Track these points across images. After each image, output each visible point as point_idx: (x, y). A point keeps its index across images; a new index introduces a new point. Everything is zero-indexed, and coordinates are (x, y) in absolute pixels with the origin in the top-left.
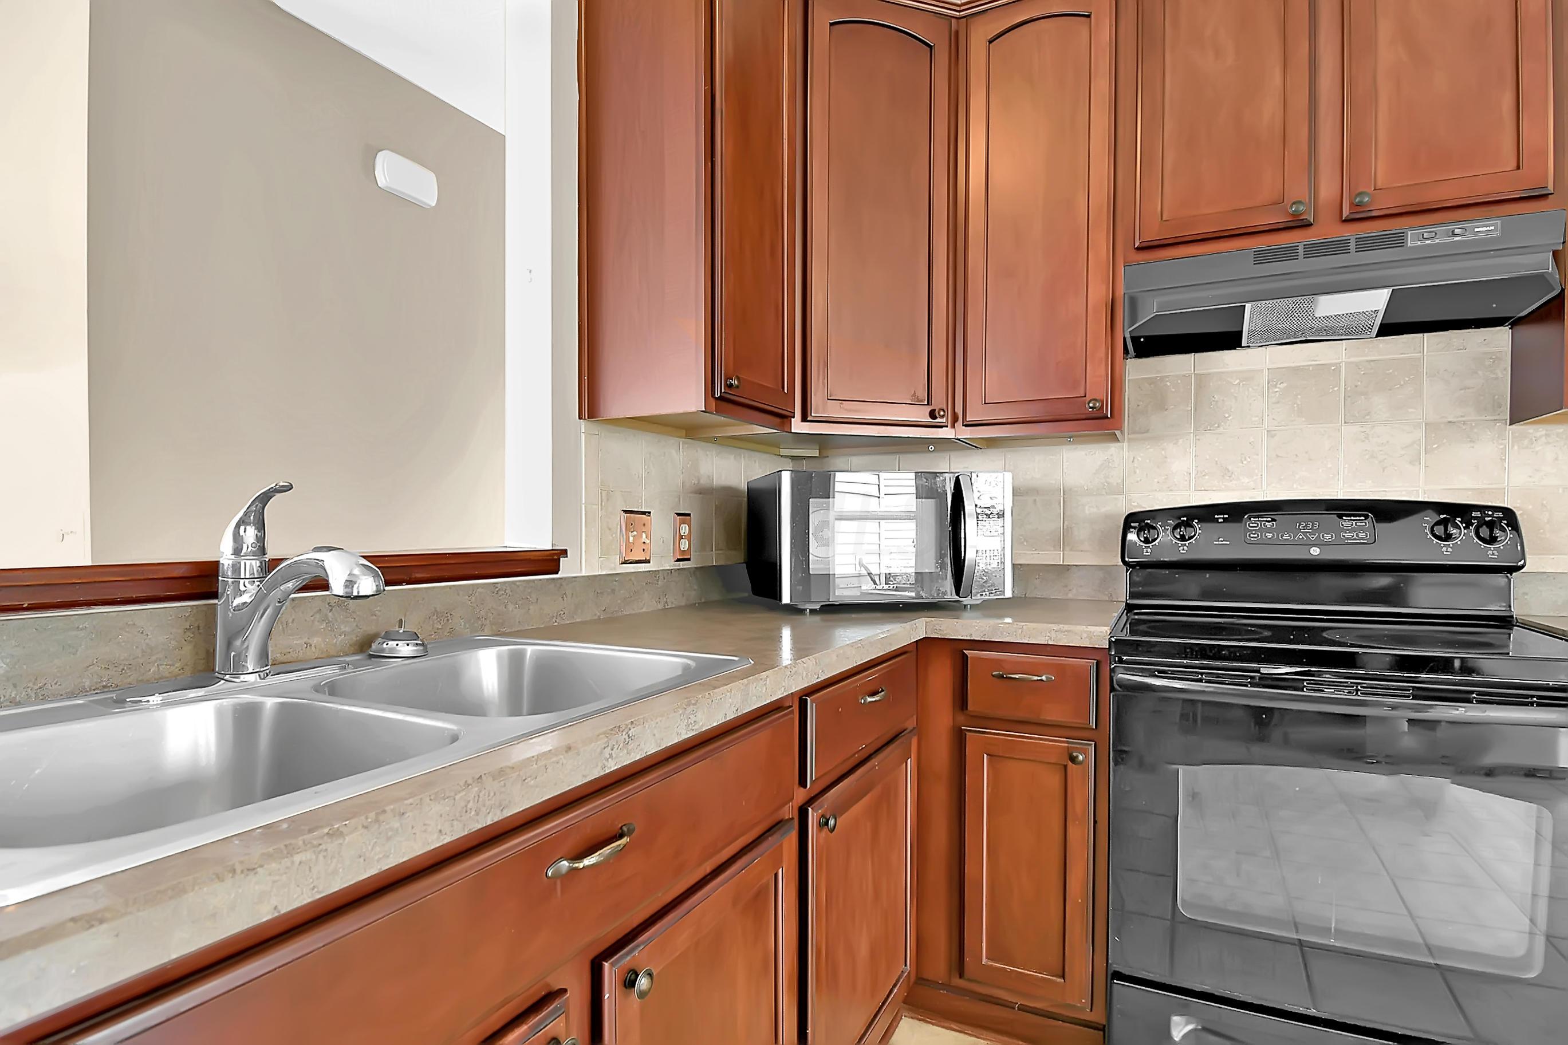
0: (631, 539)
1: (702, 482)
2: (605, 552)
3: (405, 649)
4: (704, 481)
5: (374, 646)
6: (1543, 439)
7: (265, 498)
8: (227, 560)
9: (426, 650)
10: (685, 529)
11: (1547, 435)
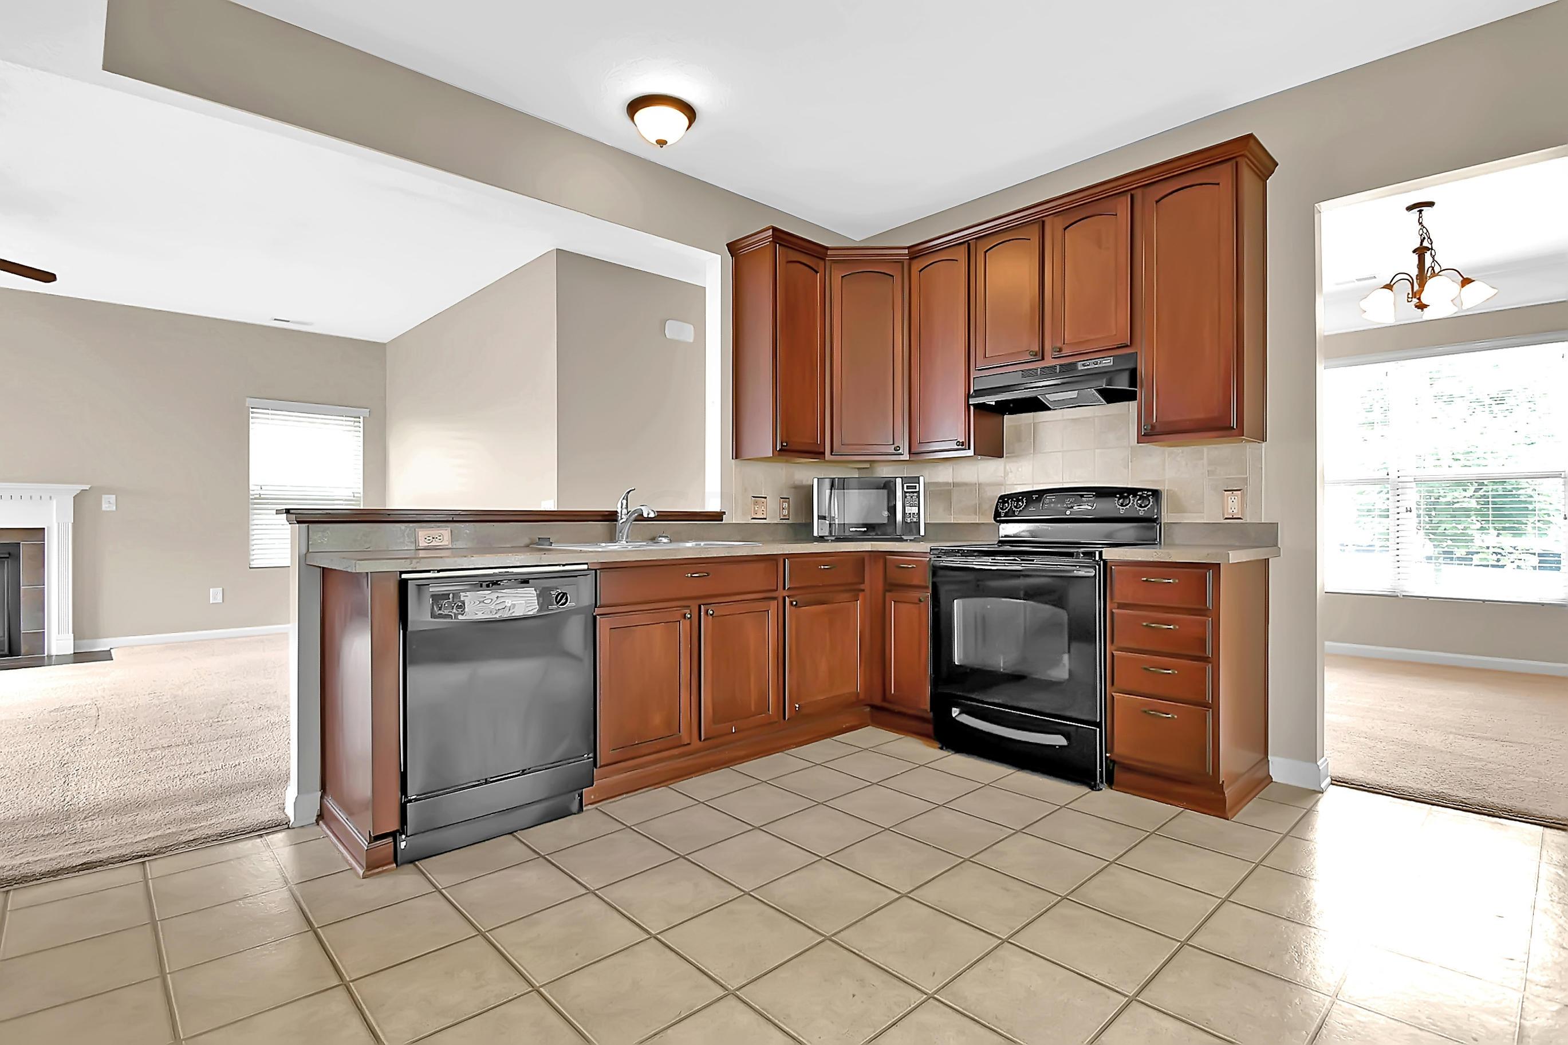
0: (756, 509)
1: (796, 482)
2: (744, 514)
3: (665, 540)
4: (797, 483)
5: (656, 539)
6: (1181, 454)
7: (629, 492)
8: (619, 511)
9: (671, 541)
10: (786, 505)
11: (1182, 452)
